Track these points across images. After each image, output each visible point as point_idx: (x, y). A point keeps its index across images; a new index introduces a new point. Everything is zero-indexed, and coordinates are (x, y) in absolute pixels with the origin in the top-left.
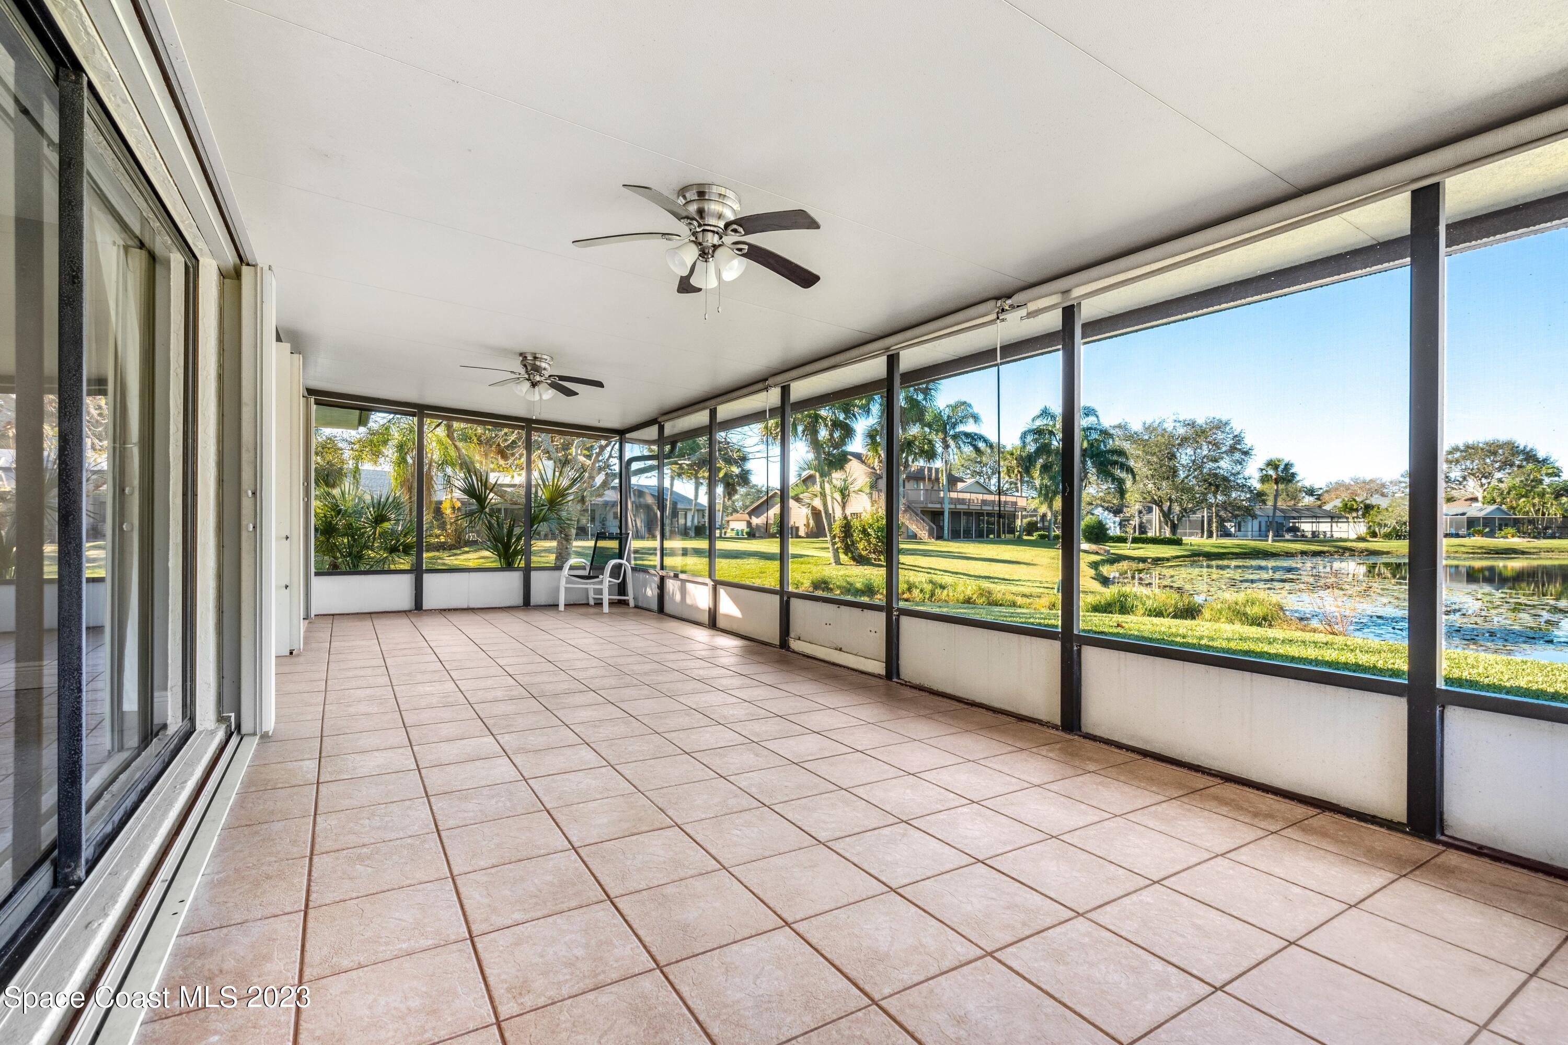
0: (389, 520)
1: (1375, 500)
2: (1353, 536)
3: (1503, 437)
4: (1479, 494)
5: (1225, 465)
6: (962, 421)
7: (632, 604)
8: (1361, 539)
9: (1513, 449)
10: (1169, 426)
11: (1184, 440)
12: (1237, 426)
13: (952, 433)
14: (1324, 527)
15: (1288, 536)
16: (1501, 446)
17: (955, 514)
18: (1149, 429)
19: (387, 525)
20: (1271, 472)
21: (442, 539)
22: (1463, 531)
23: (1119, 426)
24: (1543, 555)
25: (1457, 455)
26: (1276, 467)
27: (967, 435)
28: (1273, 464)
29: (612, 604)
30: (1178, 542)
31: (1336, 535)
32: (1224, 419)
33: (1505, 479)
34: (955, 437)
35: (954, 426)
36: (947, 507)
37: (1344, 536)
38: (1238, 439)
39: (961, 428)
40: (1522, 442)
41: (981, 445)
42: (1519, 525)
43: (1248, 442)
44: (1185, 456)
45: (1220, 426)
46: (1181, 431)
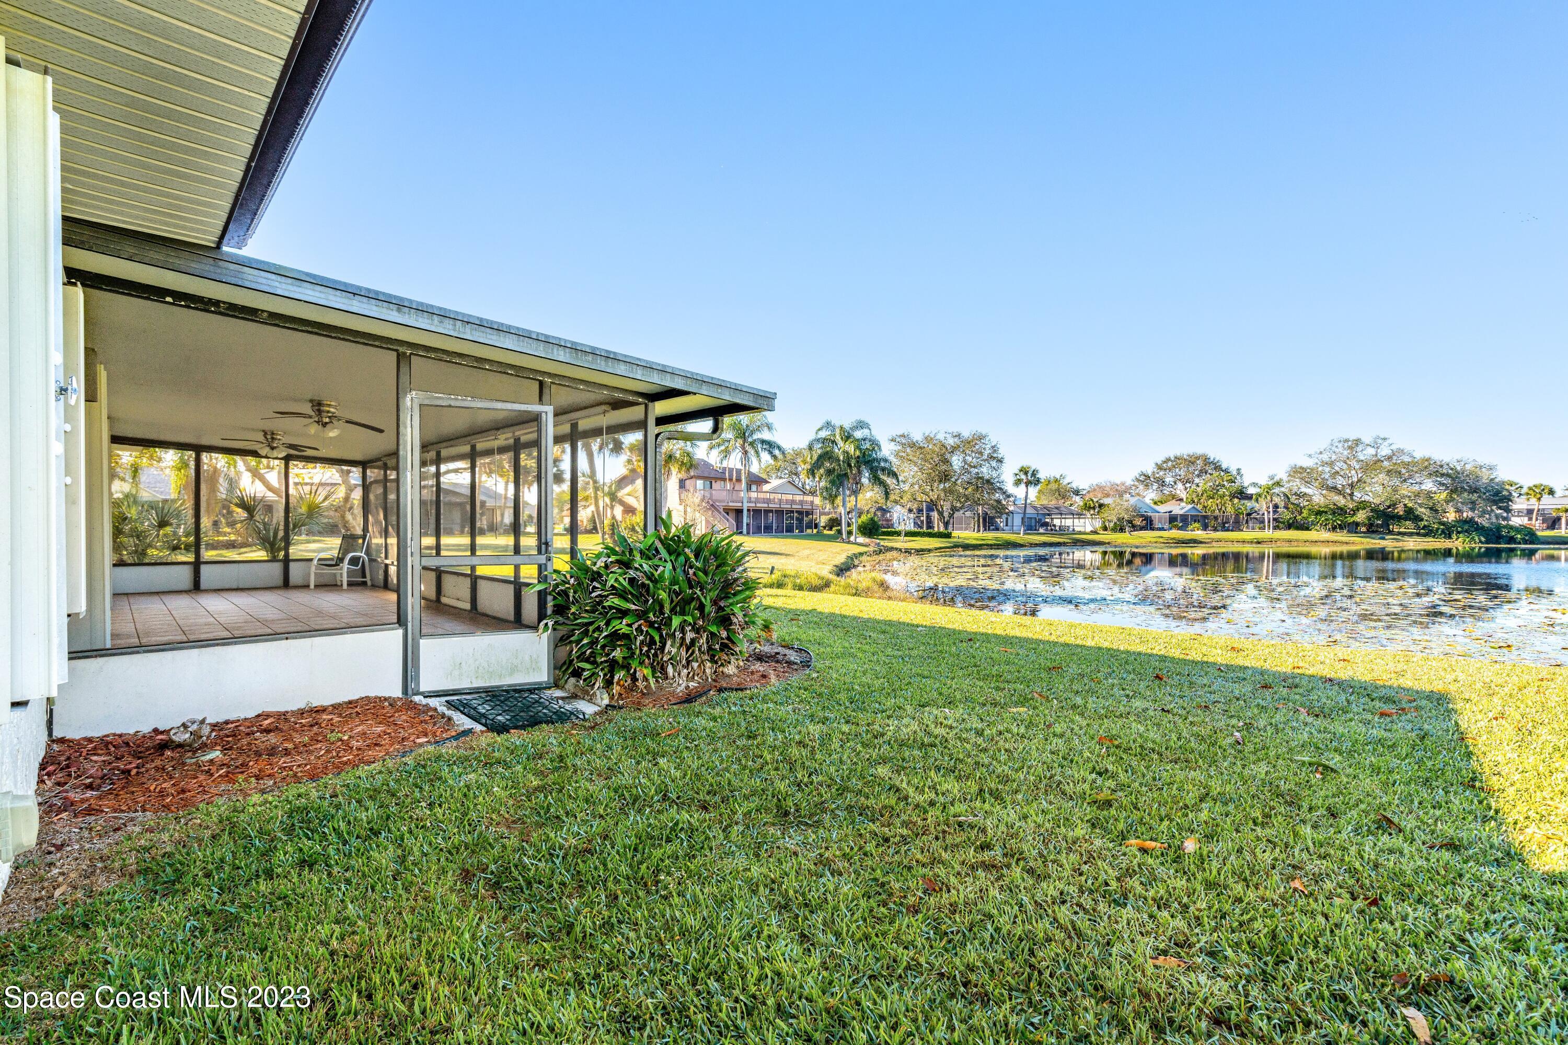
0: (171, 524)
1: (1106, 501)
2: (1089, 529)
3: (1199, 451)
4: (1183, 495)
5: (985, 471)
6: (759, 429)
7: (369, 583)
8: (1095, 532)
9: (1206, 461)
10: (941, 437)
11: (954, 449)
12: (993, 439)
13: (750, 440)
14: (1069, 522)
15: (1041, 530)
16: (1198, 458)
17: (756, 512)
18: (928, 439)
19: (168, 529)
20: (1023, 477)
21: (233, 537)
22: (1166, 526)
23: (903, 436)
24: (1214, 544)
25: (1170, 464)
26: (1026, 473)
27: (763, 442)
28: (1024, 471)
29: (350, 584)
30: (948, 536)
31: (1077, 529)
32: (984, 433)
33: (1203, 483)
34: (752, 444)
35: (752, 433)
36: (746, 506)
37: (1082, 529)
38: (994, 449)
39: (757, 436)
40: (1213, 455)
41: (777, 452)
42: (1205, 521)
43: (1002, 452)
44: (956, 461)
45: (981, 438)
46: (951, 441)
